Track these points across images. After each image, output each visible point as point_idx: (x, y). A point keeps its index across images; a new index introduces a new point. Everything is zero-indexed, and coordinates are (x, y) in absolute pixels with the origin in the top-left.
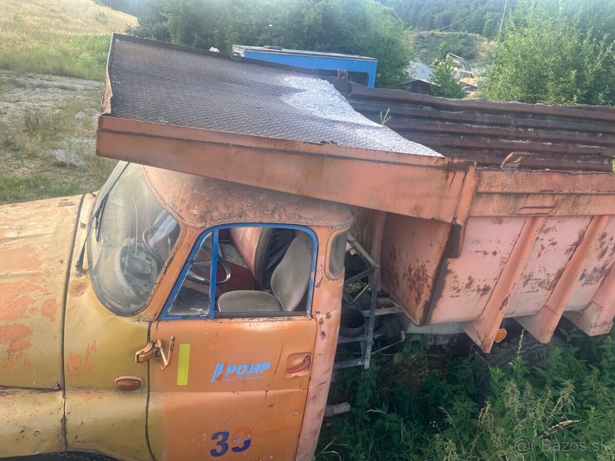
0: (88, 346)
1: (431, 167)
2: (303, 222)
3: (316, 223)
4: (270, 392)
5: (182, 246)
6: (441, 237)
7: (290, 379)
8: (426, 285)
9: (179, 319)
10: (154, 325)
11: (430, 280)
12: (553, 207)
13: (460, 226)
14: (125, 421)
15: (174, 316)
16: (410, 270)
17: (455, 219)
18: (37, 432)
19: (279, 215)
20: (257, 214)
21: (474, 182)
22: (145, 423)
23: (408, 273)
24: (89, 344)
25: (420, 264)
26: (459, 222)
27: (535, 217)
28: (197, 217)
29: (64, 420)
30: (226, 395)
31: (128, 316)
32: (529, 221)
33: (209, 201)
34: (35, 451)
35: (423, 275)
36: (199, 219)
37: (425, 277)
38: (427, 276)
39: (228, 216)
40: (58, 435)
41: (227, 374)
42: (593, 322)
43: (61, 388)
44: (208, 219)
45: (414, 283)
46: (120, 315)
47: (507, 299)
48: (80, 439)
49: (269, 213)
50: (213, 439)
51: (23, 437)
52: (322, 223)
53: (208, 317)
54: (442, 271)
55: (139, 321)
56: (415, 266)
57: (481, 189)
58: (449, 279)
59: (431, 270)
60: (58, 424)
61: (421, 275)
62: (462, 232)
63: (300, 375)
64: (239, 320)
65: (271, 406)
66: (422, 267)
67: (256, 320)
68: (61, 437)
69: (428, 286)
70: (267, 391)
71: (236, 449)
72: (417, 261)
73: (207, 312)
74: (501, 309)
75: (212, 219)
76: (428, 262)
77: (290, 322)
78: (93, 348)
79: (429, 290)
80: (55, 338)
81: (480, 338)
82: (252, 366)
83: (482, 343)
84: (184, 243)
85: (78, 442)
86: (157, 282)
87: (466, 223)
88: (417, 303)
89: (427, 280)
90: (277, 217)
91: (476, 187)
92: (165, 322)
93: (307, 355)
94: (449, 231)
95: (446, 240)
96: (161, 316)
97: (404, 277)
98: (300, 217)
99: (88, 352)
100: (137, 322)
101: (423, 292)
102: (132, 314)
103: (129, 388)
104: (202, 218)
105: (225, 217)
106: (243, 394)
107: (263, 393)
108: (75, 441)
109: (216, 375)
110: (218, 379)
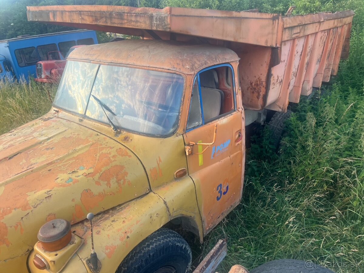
0: (157, 161)
1: (269, 19)
2: (227, 61)
3: (231, 61)
4: (231, 156)
5: (187, 87)
6: (267, 57)
7: (237, 146)
8: (262, 87)
9: (192, 130)
10: (184, 135)
11: (264, 83)
12: (299, 33)
13: (278, 48)
14: (188, 192)
15: (189, 129)
16: (251, 84)
17: (276, 44)
18: (157, 214)
19: (219, 60)
20: (211, 61)
21: (282, 23)
22: (195, 192)
23: (250, 86)
24: (157, 159)
25: (257, 78)
26: (278, 46)
27: (294, 39)
28: (190, 69)
29: (165, 203)
30: (218, 163)
31: (171, 136)
32: (292, 42)
33: (190, 60)
34: (161, 225)
35: (260, 82)
36: (191, 70)
37: (261, 83)
38: (262, 82)
39: (201, 65)
40: (166, 212)
41: (216, 152)
42: (307, 89)
43: (150, 190)
44: (195, 69)
45: (255, 89)
46: (166, 138)
47: (290, 83)
48: (175, 209)
49: (215, 60)
50: (217, 190)
51: (152, 220)
52: (233, 60)
53: (202, 125)
54: (269, 75)
55: (178, 136)
56: (254, 80)
57: (285, 26)
58: (272, 79)
59: (264, 78)
60: (164, 205)
61: (259, 83)
62: (279, 51)
63: (239, 143)
64: (215, 121)
65: (232, 164)
66: (258, 78)
67: (220, 119)
68: (168, 212)
69: (263, 87)
70: (230, 156)
71: (225, 193)
72: (255, 77)
73: (201, 123)
74: (288, 89)
75: (196, 69)
76: (261, 74)
77: (232, 116)
78: (160, 160)
79: (264, 88)
80: (138, 164)
81: (280, 108)
82: (224, 144)
83: (282, 109)
84: (187, 85)
85: (174, 212)
86: (181, 111)
87: (281, 45)
88: (258, 98)
89: (262, 83)
90: (218, 61)
91: (283, 26)
92: (188, 132)
93: (239, 132)
94: (271, 53)
95: (269, 59)
96: (186, 130)
97: (248, 89)
98: (226, 59)
99: (158, 164)
100: (177, 137)
101: (261, 91)
102: (173, 133)
103: (182, 175)
104: (192, 69)
105: (200, 66)
106: (223, 160)
107: (229, 157)
108: (173, 212)
109: (212, 154)
110: (214, 156)
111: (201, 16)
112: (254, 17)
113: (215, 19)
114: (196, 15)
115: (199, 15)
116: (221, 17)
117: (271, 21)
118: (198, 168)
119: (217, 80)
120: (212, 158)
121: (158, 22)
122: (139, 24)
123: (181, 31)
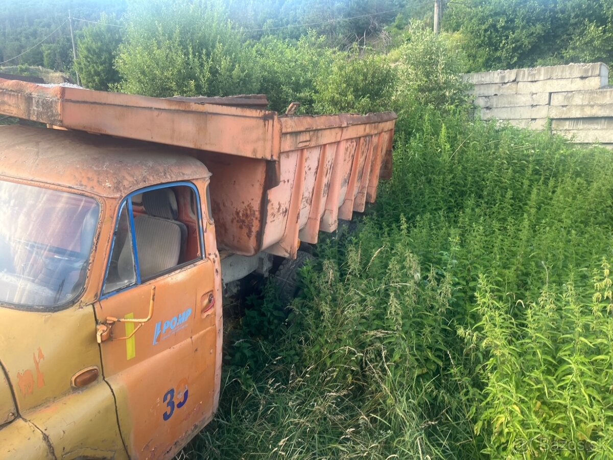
0: (34, 357)
1: (257, 117)
2: (186, 178)
3: (194, 177)
4: (194, 337)
5: (106, 219)
6: (260, 175)
7: (205, 319)
8: (254, 219)
9: (115, 294)
10: (97, 306)
11: (257, 214)
12: (310, 141)
13: (275, 161)
14: (99, 412)
15: (109, 293)
16: (238, 213)
17: (272, 156)
19: (170, 175)
20: (155, 177)
21: (279, 126)
22: (114, 409)
23: (236, 217)
24: (34, 354)
25: (246, 204)
26: (275, 158)
27: (302, 150)
28: (112, 188)
29: (46, 438)
30: (166, 353)
31: (68, 308)
32: (299, 153)
33: (114, 174)
35: (250, 211)
36: (115, 190)
37: (252, 212)
38: (254, 211)
39: (135, 182)
40: (47, 455)
41: (164, 331)
42: (330, 223)
43: (17, 415)
44: (122, 189)
45: (243, 222)
46: (56, 311)
47: (299, 214)
48: (67, 449)
49: (162, 174)
50: (164, 401)
52: (197, 176)
53: (136, 284)
54: (264, 202)
55: (82, 308)
56: (241, 208)
57: (284, 131)
58: (269, 207)
59: (256, 206)
60: (43, 444)
61: (249, 212)
62: (277, 166)
63: (210, 313)
64: (162, 278)
65: (196, 350)
66: (248, 206)
67: (173, 273)
68: (50, 456)
69: (256, 219)
70: (191, 338)
71: (180, 405)
72: (243, 203)
73: (134, 281)
74: (297, 222)
75: (125, 188)
76: (252, 199)
77: (196, 267)
78: (41, 356)
79: (258, 221)
81: (286, 251)
82: (180, 316)
83: (290, 254)
84: (106, 216)
85: (66, 454)
86: (90, 261)
87: (279, 157)
88: (249, 236)
89: (254, 214)
90: (169, 177)
91: (281, 129)
92: (105, 300)
93: (209, 294)
94: (265, 169)
95: (264, 177)
96: (101, 296)
97: (232, 222)
98: (183, 174)
99: (37, 363)
100: (80, 310)
101: (252, 226)
102: (73, 303)
103: (88, 380)
104: (117, 188)
105: (134, 185)
106: (177, 347)
107: (189, 340)
108: (63, 453)
109: (156, 337)
110: (158, 340)
111: (126, 106)
112: (229, 113)
113: (156, 113)
114: (118, 103)
115: (124, 104)
116: (168, 110)
117: (261, 122)
118: (124, 363)
119: (175, 206)
120: (155, 342)
121: (41, 109)
122: (6, 107)
123: (84, 127)
